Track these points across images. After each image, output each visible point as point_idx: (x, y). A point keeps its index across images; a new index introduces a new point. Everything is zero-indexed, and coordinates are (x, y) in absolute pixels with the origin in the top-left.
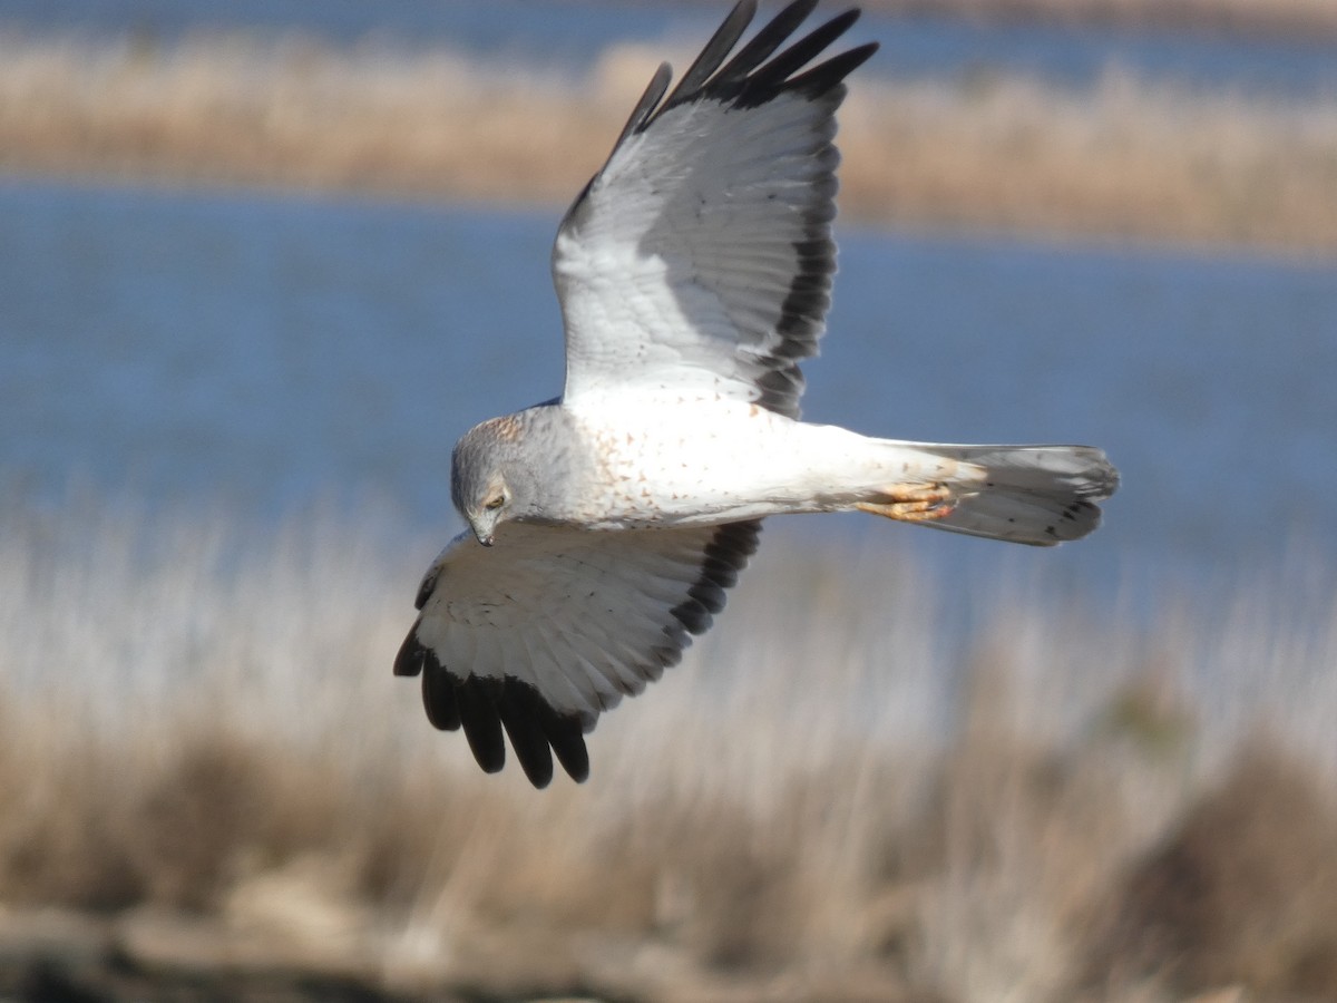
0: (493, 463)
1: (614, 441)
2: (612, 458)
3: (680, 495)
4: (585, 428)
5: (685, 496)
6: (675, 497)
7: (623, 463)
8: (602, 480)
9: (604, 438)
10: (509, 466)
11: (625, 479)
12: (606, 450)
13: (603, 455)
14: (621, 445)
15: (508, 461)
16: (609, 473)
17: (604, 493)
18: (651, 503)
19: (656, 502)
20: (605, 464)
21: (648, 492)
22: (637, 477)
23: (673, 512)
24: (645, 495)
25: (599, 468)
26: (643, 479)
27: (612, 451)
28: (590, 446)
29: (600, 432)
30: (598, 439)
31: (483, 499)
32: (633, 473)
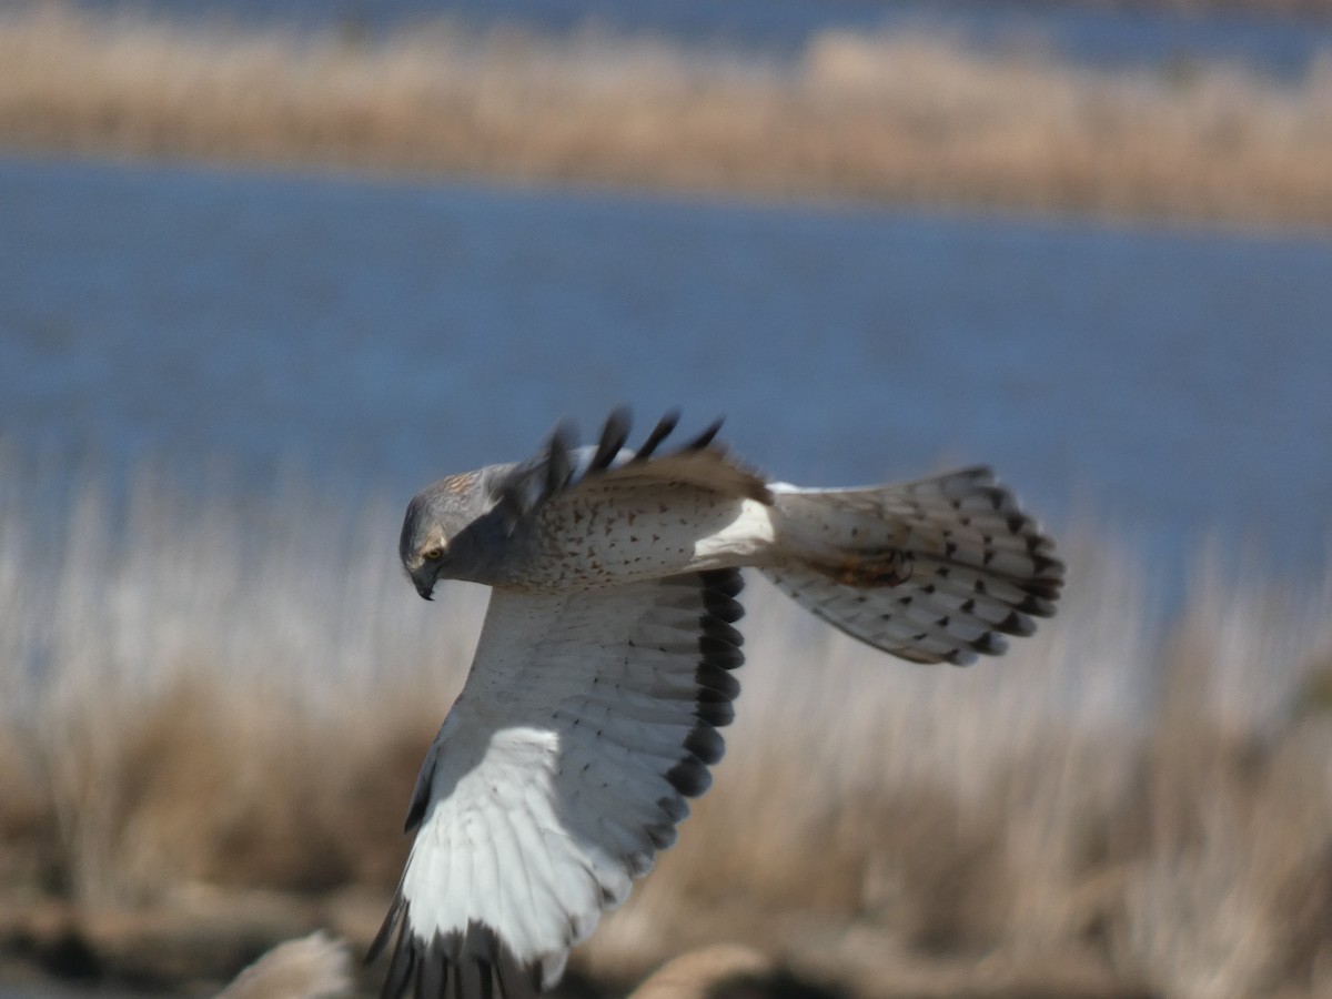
0: (434, 513)
1: (562, 519)
3: (631, 560)
5: (637, 559)
6: (626, 563)
7: (571, 540)
8: (550, 552)
9: (549, 517)
10: (448, 518)
11: (573, 554)
12: (553, 527)
13: (551, 531)
14: (570, 524)
15: (447, 513)
17: (552, 565)
20: (553, 539)
25: (546, 542)
31: (420, 548)
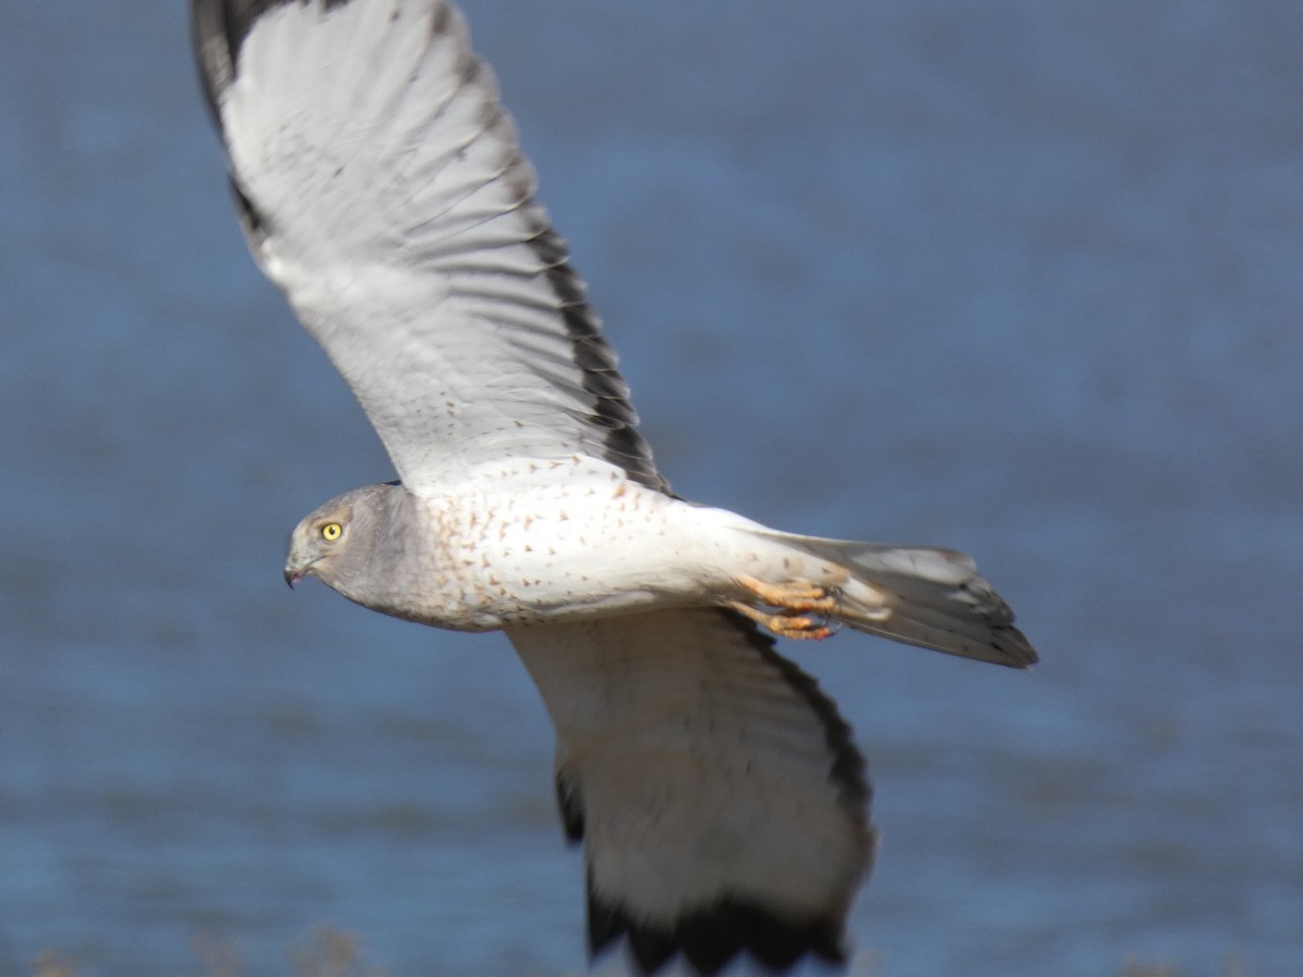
1: (457, 522)
2: (453, 541)
3: (531, 581)
4: (428, 510)
5: (537, 582)
6: (527, 584)
7: (465, 547)
9: (445, 520)
12: (447, 532)
13: (444, 538)
14: (465, 528)
16: (450, 558)
17: (447, 581)
18: (503, 592)
19: (510, 591)
20: (445, 546)
21: (496, 579)
22: (479, 563)
23: (535, 601)
24: (494, 583)
25: (438, 552)
26: (487, 565)
27: (453, 533)
28: (429, 529)
29: (442, 512)
30: (440, 520)
32: (476, 557)
